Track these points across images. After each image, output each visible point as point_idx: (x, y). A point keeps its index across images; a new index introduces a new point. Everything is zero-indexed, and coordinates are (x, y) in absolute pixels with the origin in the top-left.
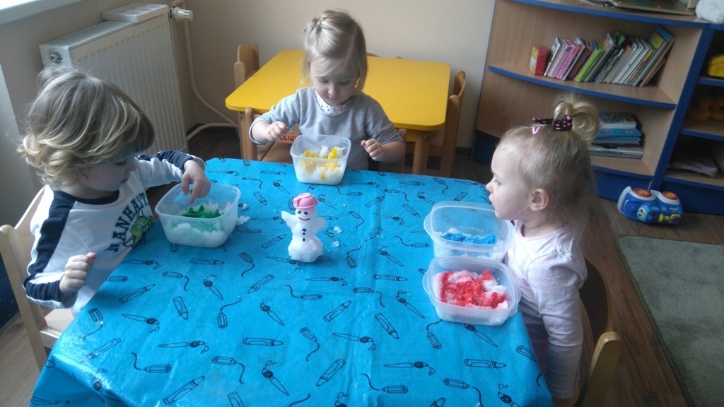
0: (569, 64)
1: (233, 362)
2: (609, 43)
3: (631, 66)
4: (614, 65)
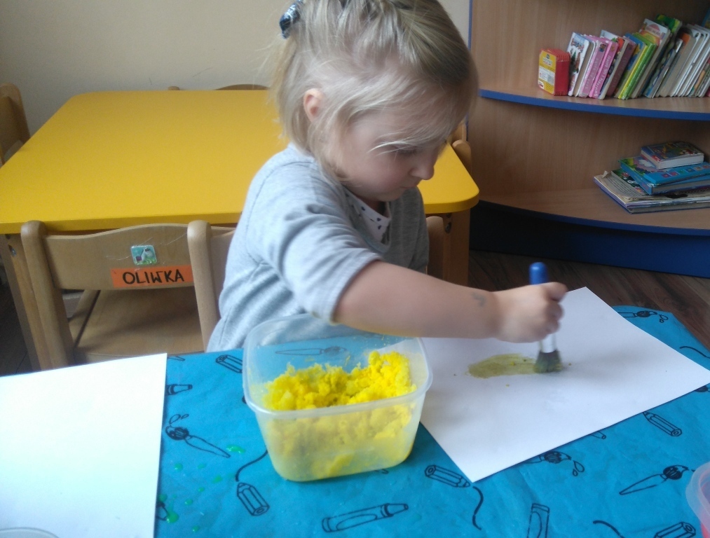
0: (606, 71)
2: (659, 31)
3: (694, 65)
4: (670, 66)
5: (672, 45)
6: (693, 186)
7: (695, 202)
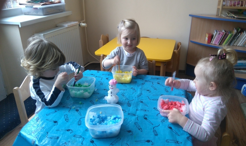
0: (220, 39)
1: (81, 137)
2: (235, 31)
3: (243, 39)
4: (237, 39)
5: (237, 34)
6: (242, 68)
7: (242, 72)
